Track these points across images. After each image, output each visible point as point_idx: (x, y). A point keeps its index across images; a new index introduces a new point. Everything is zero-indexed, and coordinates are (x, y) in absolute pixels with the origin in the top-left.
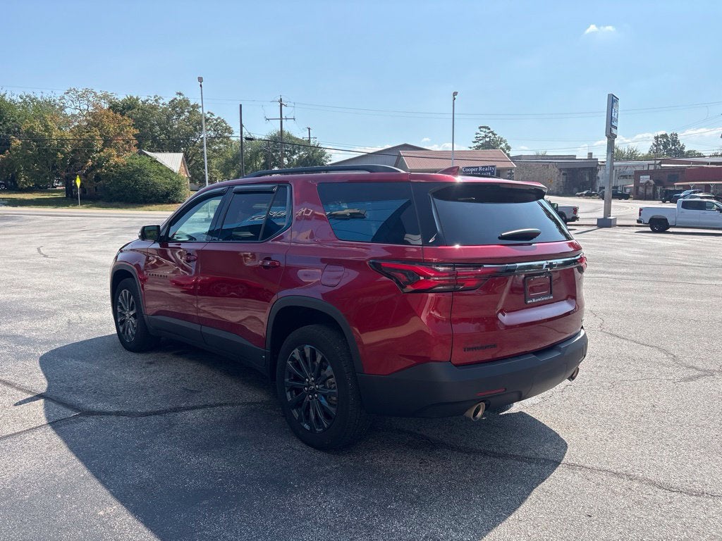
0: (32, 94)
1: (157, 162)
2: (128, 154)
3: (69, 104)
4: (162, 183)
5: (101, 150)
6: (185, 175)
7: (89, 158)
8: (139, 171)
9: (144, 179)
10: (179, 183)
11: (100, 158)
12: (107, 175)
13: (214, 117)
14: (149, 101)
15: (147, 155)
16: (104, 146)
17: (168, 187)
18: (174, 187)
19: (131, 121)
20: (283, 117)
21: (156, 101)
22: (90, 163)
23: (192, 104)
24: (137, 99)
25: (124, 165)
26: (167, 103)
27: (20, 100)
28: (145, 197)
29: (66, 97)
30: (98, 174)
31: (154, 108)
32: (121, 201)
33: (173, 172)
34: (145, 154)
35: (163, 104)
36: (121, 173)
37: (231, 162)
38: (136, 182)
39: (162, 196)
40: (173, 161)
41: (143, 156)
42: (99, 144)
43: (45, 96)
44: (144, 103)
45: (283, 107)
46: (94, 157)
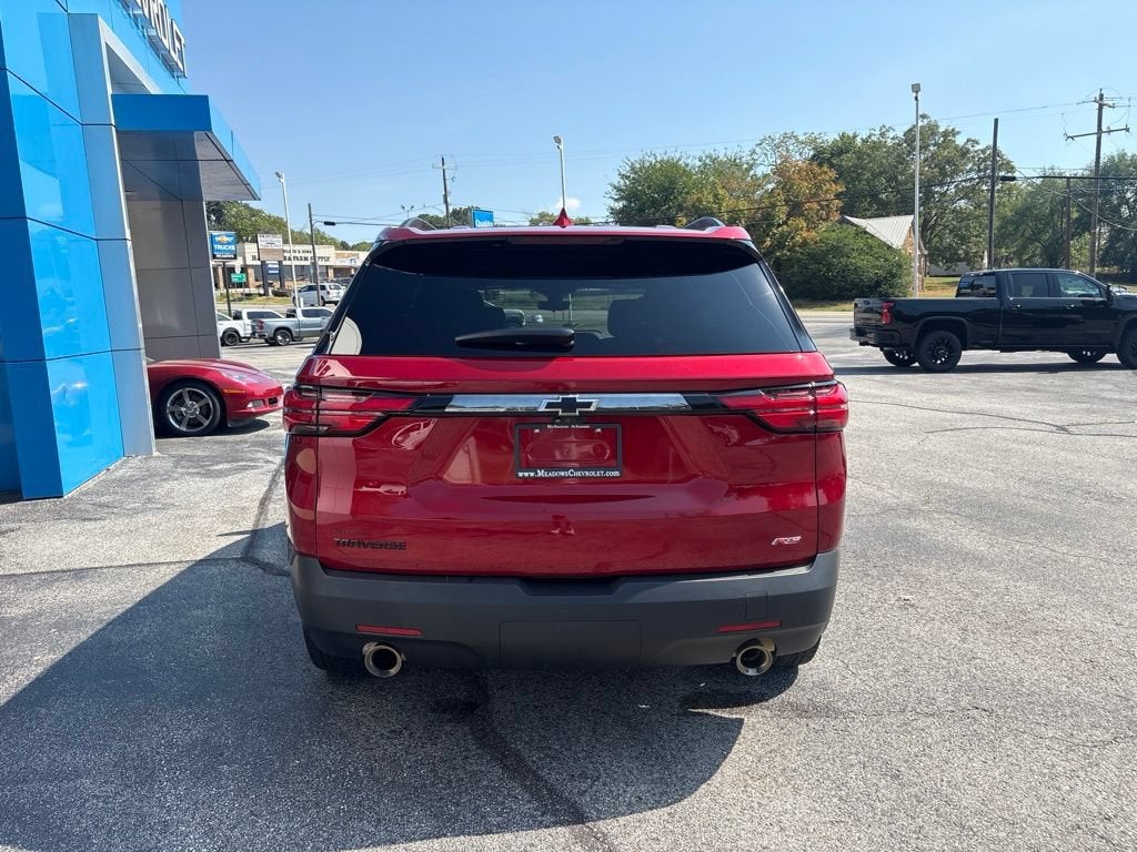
0: (712, 152)
1: (866, 233)
2: (824, 224)
3: (761, 159)
4: (868, 267)
5: (785, 223)
6: (916, 252)
7: (768, 235)
8: (836, 250)
9: (840, 262)
10: (900, 266)
11: (782, 235)
12: (790, 259)
13: (977, 147)
14: (873, 138)
15: (853, 224)
16: (789, 216)
17: (880, 272)
18: (890, 272)
19: (833, 174)
20: (1104, 129)
21: (882, 135)
22: (768, 242)
23: (941, 130)
24: (855, 136)
25: (816, 243)
26: (901, 135)
27: (699, 164)
28: (841, 289)
29: (758, 150)
30: (778, 258)
31: (876, 146)
32: (806, 297)
33: (889, 247)
34: (849, 222)
35: (893, 139)
36: (809, 254)
37: (1013, 222)
38: (829, 266)
39: (869, 287)
40: (894, 231)
41: (845, 226)
42: (782, 213)
43: (729, 153)
44: (864, 141)
45: (1105, 109)
46: (775, 234)
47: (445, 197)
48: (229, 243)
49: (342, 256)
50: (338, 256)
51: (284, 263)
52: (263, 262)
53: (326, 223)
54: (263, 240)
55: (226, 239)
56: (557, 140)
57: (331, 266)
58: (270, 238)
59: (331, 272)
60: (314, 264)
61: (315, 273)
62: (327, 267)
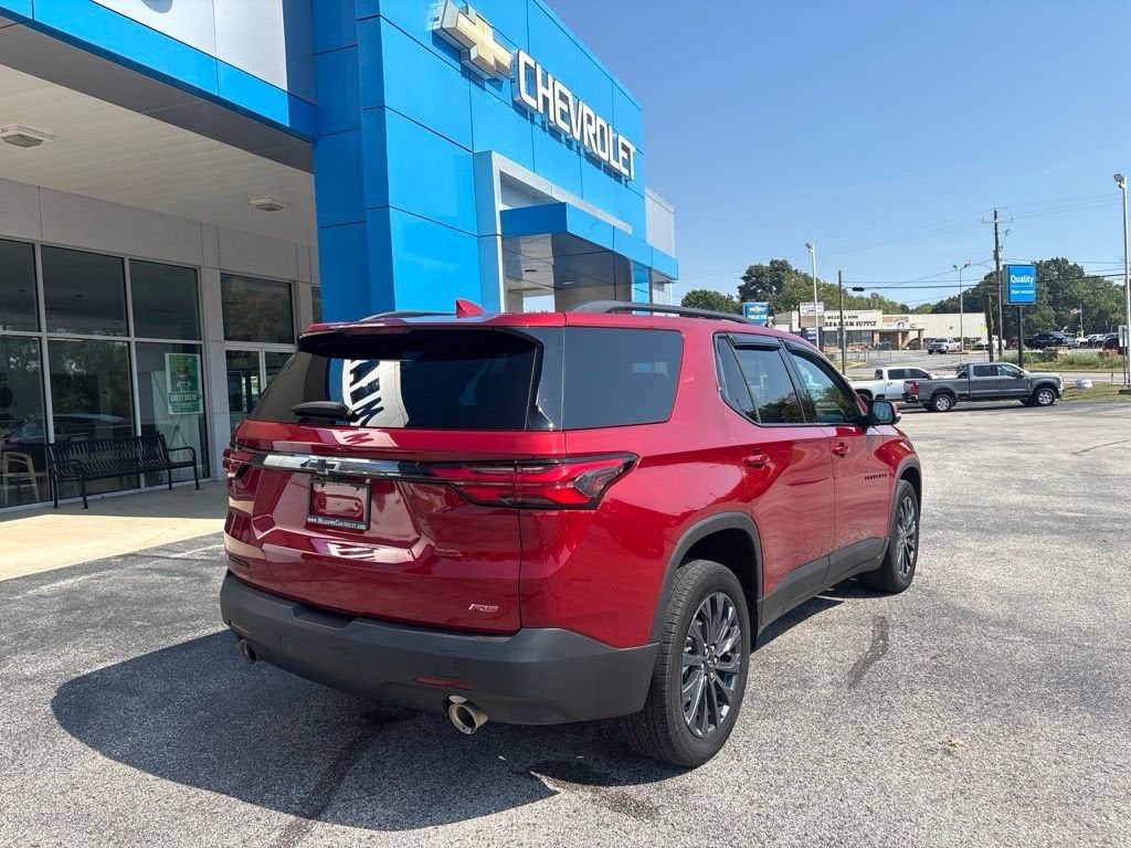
47: (996, 252)
48: (761, 313)
49: (891, 320)
50: (885, 320)
51: (824, 329)
52: (803, 329)
53: (855, 289)
54: (805, 308)
55: (759, 309)
56: (1119, 178)
57: (877, 331)
58: (810, 306)
59: (877, 336)
60: (841, 330)
61: (841, 339)
62: (873, 331)
